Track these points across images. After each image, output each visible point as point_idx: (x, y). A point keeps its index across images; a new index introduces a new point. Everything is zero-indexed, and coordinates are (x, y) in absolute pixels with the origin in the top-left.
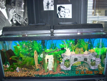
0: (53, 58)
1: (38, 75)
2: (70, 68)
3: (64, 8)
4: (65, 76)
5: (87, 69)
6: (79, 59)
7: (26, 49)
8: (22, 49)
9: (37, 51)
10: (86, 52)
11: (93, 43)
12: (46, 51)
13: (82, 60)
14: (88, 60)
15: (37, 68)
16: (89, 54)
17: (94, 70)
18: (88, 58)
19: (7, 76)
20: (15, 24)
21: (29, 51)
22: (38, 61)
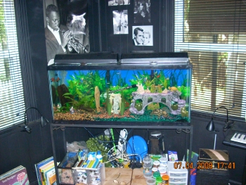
0: (120, 99)
1: (99, 119)
2: (142, 112)
3: (142, 30)
4: (134, 121)
5: (165, 113)
6: (154, 99)
7: (84, 85)
8: (79, 85)
9: (99, 88)
10: (166, 91)
11: (177, 79)
12: (111, 89)
13: (159, 100)
14: (167, 101)
15: (99, 111)
16: (169, 92)
17: (175, 116)
18: (166, 98)
19: (57, 119)
20: (71, 52)
21: (88, 88)
22: (101, 102)
